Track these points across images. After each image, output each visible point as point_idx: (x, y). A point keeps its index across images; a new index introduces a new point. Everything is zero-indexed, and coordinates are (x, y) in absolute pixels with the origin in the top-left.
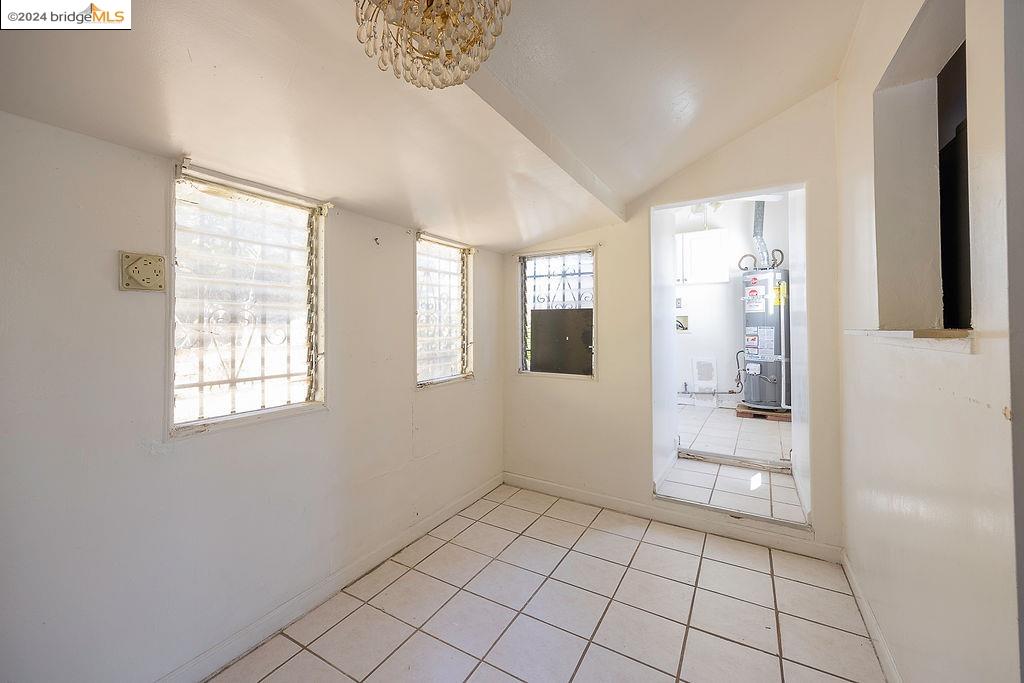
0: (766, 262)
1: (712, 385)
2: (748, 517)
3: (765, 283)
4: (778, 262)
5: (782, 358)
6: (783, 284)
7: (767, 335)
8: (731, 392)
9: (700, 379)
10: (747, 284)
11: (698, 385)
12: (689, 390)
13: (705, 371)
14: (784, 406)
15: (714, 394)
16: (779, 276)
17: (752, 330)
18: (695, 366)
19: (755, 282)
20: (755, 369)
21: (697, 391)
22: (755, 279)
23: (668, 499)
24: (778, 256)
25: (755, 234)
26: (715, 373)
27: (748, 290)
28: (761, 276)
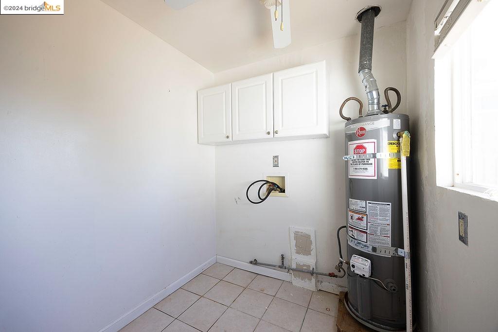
0: (376, 107)
1: (309, 261)
3: (375, 134)
4: (393, 105)
7: (380, 215)
8: (331, 275)
9: (298, 253)
10: (351, 137)
11: (297, 259)
12: (286, 264)
13: (303, 243)
15: (312, 273)
17: (358, 204)
18: (292, 235)
19: (361, 134)
20: (362, 266)
21: (294, 266)
22: (362, 129)
24: (392, 95)
25: (362, 67)
26: (313, 246)
27: (353, 145)
28: (368, 126)
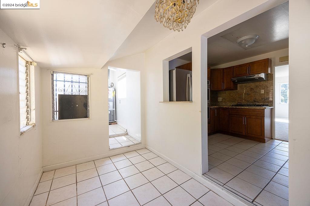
0: (110, 85)
2: (131, 145)
5: (115, 109)
6: (115, 91)
7: (111, 104)
14: (115, 121)
16: (113, 89)
23: (113, 149)
